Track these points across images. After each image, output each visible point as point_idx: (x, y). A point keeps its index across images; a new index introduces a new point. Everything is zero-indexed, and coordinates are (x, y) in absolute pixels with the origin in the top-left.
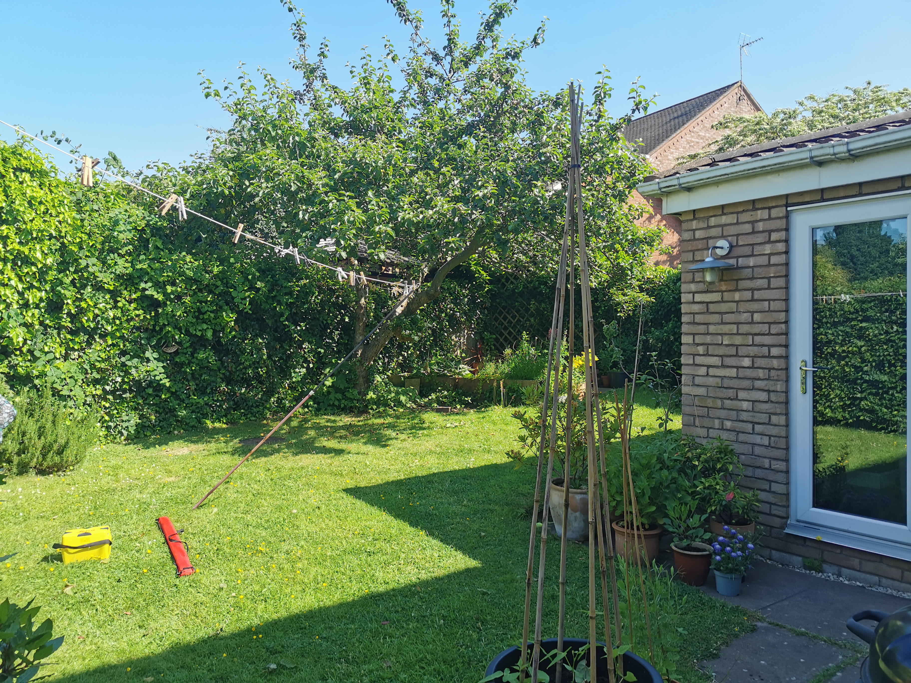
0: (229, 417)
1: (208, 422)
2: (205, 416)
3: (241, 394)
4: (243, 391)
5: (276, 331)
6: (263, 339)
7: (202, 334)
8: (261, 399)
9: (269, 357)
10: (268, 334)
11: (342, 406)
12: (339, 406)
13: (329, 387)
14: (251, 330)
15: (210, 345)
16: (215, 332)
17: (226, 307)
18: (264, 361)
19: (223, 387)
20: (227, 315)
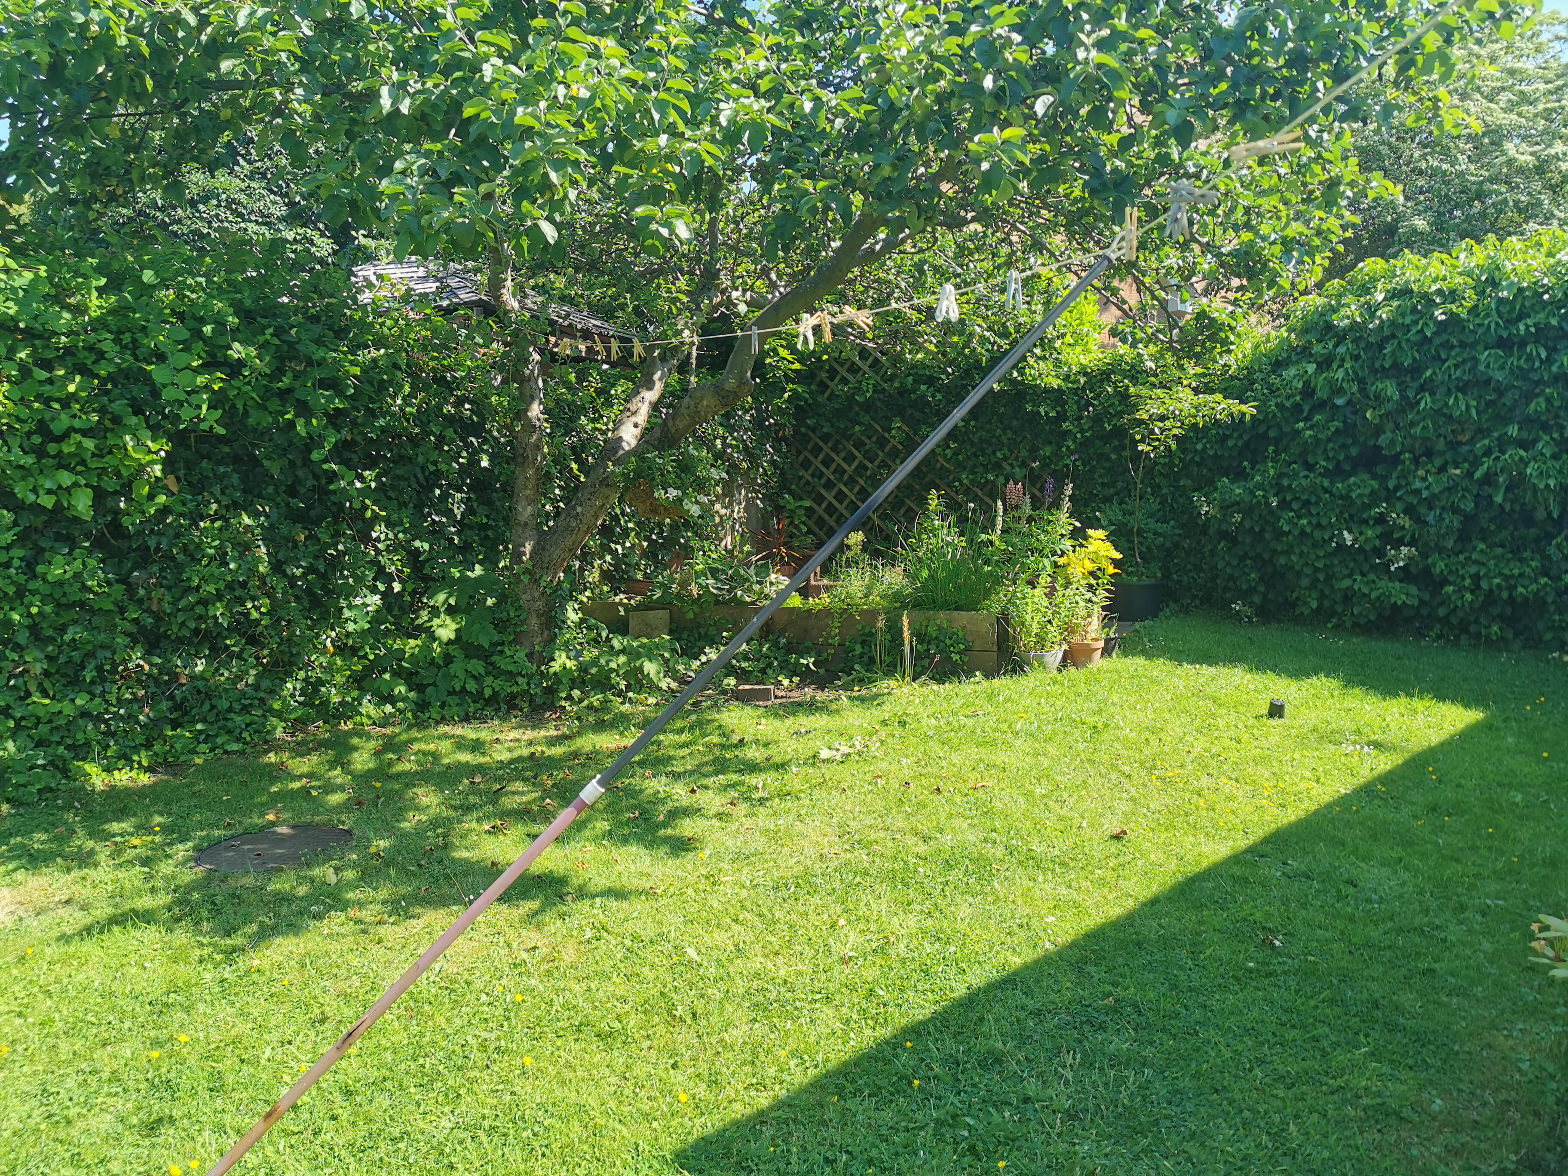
0: (157, 748)
1: (91, 768)
2: (82, 751)
3: (192, 677)
4: (200, 668)
5: (292, 492)
6: (255, 515)
7: (58, 503)
8: (256, 687)
9: (277, 567)
10: (270, 499)
11: (488, 693)
12: (481, 692)
13: (450, 642)
14: (217, 489)
15: (87, 536)
16: (100, 496)
17: (133, 420)
18: (262, 578)
19: (136, 658)
20: (139, 443)
